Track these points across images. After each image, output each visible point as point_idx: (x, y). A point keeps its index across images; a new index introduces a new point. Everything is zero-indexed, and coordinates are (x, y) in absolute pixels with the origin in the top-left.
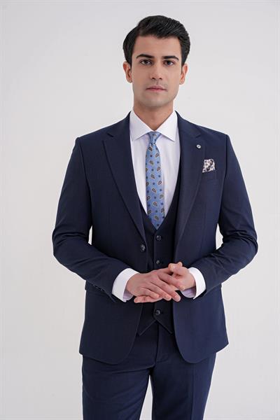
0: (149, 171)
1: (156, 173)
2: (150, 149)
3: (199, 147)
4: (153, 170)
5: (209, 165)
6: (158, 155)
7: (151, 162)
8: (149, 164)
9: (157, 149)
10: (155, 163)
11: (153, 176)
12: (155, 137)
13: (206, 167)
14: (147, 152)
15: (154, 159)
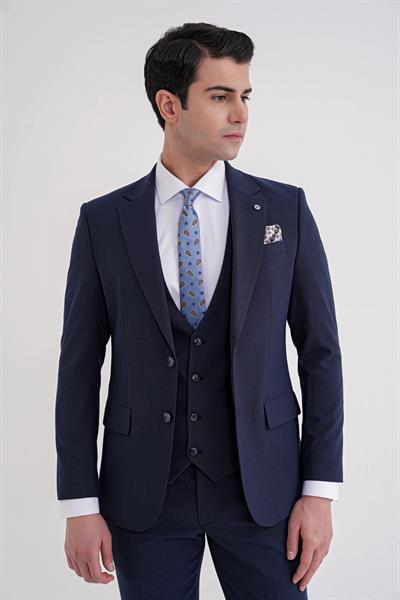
0: (183, 245)
1: (193, 248)
2: (184, 213)
3: (257, 207)
4: (188, 244)
5: (273, 234)
6: (196, 222)
7: (186, 233)
8: (182, 234)
9: (195, 213)
10: (192, 233)
11: (188, 253)
12: (192, 197)
13: (268, 236)
14: (181, 219)
15: (191, 228)
